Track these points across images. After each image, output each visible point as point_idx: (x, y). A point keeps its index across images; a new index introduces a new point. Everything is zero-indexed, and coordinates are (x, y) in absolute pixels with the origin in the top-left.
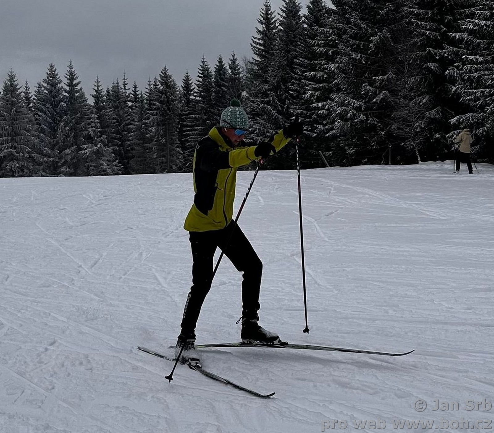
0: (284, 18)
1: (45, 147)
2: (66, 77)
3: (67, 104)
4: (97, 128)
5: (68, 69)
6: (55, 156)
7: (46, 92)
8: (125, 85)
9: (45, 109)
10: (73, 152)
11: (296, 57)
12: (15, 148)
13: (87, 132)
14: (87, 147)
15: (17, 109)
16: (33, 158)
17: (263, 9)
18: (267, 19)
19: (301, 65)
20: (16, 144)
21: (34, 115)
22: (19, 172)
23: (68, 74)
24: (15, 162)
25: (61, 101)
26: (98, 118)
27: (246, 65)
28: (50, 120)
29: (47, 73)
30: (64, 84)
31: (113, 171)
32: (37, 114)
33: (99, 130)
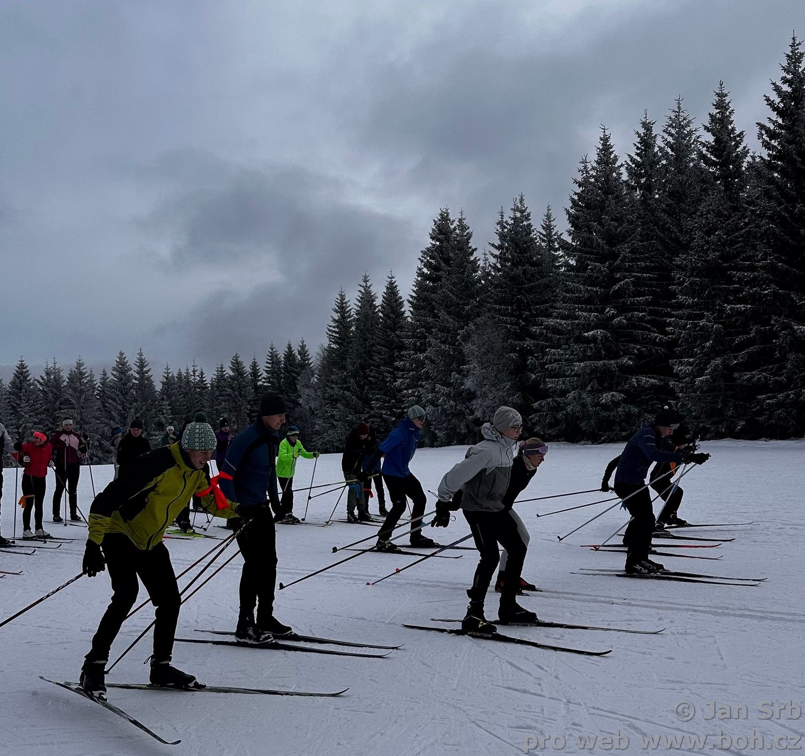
0: (360, 307)
2: (135, 365)
3: (136, 392)
5: (138, 356)
7: (116, 379)
8: (194, 371)
9: (113, 395)
11: (373, 345)
17: (338, 299)
18: (342, 308)
19: (380, 353)
23: (138, 361)
25: (131, 388)
27: (323, 353)
29: (117, 361)
30: (134, 372)
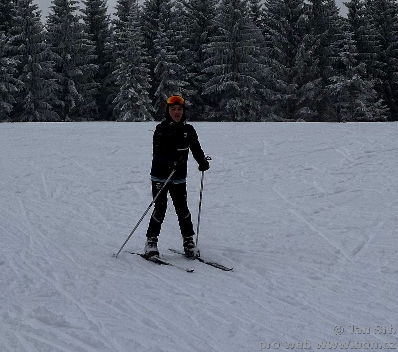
1: (278, 79)
4: (352, 52)
6: (293, 92)
10: (318, 86)
12: (237, 79)
13: (338, 57)
14: (338, 80)
15: (240, 24)
16: (261, 93)
20: (239, 74)
21: (263, 33)
22: (241, 114)
24: (238, 100)
26: (354, 38)
28: (285, 39)
31: (374, 116)
32: (268, 31)
33: (355, 54)
